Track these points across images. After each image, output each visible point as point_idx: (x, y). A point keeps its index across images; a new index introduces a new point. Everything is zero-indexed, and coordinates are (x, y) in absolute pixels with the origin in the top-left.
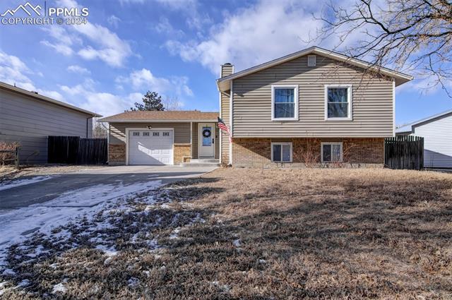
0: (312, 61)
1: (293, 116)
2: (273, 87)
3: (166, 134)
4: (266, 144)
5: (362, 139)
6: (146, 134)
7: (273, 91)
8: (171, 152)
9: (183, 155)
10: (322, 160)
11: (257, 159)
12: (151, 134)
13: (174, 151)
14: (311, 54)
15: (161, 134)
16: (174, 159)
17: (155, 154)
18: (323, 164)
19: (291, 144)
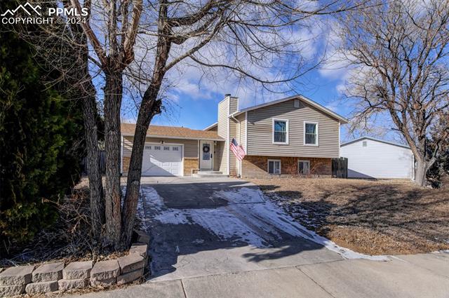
0: (297, 104)
1: (284, 141)
2: (273, 119)
3: (175, 149)
4: (264, 160)
5: (320, 159)
6: (157, 148)
7: (273, 122)
8: (181, 164)
9: (192, 167)
10: (298, 172)
11: (259, 171)
12: (162, 148)
13: (185, 164)
14: (296, 99)
15: (171, 148)
16: (185, 170)
17: (165, 166)
19: (280, 161)
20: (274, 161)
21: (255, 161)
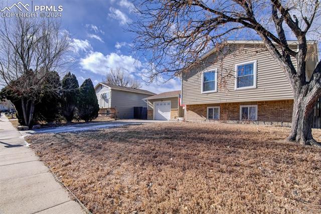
1: (214, 89)
2: (202, 72)
3: (168, 104)
4: (204, 108)
5: (275, 102)
6: (161, 104)
7: (202, 75)
8: (170, 113)
9: (174, 115)
10: (240, 119)
12: (163, 104)
16: (171, 117)
18: (241, 122)
19: (219, 107)
20: (213, 107)
21: (195, 109)
